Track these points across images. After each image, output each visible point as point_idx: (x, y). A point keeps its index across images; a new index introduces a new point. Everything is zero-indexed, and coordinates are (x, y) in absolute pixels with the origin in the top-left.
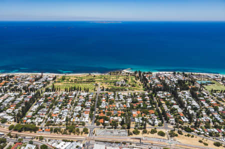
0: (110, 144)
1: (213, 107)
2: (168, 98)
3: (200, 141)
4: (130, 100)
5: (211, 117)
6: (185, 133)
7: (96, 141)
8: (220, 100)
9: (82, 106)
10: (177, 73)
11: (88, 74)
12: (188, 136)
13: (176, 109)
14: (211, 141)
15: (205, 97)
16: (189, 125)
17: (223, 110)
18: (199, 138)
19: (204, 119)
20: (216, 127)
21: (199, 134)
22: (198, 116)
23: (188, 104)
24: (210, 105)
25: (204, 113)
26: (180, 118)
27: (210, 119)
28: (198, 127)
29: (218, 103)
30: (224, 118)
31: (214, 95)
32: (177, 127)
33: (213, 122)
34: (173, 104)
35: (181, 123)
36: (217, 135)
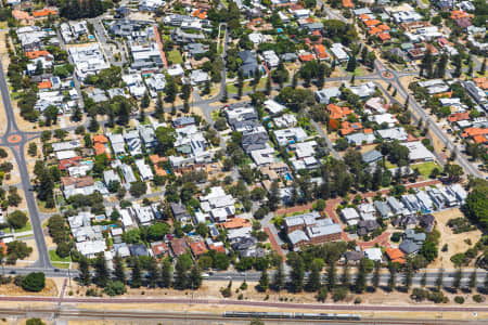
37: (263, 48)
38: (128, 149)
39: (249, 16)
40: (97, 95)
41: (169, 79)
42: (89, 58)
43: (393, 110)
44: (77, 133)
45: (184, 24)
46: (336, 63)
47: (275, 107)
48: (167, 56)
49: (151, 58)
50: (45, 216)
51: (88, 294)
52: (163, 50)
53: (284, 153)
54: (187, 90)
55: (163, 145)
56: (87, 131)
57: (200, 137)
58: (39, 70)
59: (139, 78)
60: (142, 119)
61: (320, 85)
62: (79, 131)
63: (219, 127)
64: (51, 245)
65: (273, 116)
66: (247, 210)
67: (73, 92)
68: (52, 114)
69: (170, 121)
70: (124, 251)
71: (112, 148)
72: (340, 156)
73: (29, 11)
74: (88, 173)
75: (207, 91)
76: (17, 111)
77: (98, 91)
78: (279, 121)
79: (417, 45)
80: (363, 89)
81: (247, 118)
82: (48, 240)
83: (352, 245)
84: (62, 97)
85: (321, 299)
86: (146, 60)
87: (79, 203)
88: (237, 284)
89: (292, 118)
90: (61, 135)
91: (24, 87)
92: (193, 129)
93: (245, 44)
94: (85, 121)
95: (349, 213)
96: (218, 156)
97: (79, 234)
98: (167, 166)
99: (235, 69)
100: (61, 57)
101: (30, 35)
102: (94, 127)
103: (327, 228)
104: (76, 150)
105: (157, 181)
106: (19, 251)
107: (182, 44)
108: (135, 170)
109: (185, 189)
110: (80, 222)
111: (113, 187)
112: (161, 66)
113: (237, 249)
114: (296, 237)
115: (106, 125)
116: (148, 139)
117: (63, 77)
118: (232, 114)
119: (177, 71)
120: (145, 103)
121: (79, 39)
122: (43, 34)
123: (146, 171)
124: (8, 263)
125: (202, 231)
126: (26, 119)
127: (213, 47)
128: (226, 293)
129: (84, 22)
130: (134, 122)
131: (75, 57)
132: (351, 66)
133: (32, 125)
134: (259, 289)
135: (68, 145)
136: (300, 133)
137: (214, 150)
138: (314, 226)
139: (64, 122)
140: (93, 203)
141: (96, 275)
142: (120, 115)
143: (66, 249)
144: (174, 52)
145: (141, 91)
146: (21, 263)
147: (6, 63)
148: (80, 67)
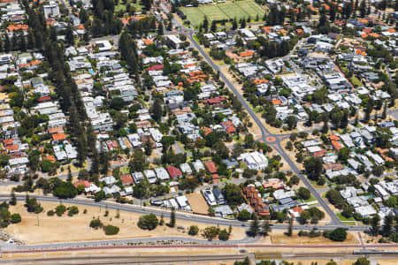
1: (184, 86)
2: (26, 77)
3: (95, 224)
5: (163, 129)
6: (49, 203)
8: (217, 58)
12: (60, 211)
13: (45, 119)
14: (128, 221)
15: (171, 52)
16: (75, 171)
17: (213, 95)
18: (96, 212)
19: (134, 140)
20: (168, 160)
21: (99, 197)
22: (117, 131)
23: (97, 90)
24: (175, 83)
25: (144, 116)
26: (49, 150)
27: (157, 135)
28: (105, 172)
29: (206, 69)
30: (207, 122)
31: (205, 42)
32: (28, 187)
33: (166, 143)
34: (37, 99)
35: (49, 168)
36: (161, 191)
38: (357, 144)
40: (317, 108)
41: (362, 97)
42: (299, 84)
44: (314, 134)
45: (355, 60)
48: (350, 81)
49: (341, 83)
50: (323, 191)
51: (380, 242)
52: (346, 77)
55: (380, 141)
56: (320, 133)
58: (268, 93)
59: (340, 96)
60: (356, 124)
62: (315, 133)
64: (337, 211)
67: (298, 107)
68: (291, 123)
69: (376, 125)
71: (344, 144)
73: (236, 52)
74: (337, 161)
75: (392, 104)
76: (263, 121)
77: (315, 105)
82: (331, 207)
84: (292, 111)
86: (339, 84)
87: (340, 181)
90: (303, 135)
91: (261, 104)
94: (315, 126)
97: (354, 201)
98: (391, 154)
100: (278, 83)
102: (325, 130)
104: (319, 145)
105: (388, 165)
106: (315, 215)
107: (358, 73)
108: (370, 159)
110: (348, 192)
111: (361, 170)
112: (350, 88)
115: (332, 129)
116: (370, 137)
117: (286, 97)
119: (364, 91)
120: (354, 112)
121: (282, 71)
122: (255, 68)
123: (378, 159)
124: (312, 223)
126: (272, 125)
127: (380, 74)
129: (281, 60)
130: (350, 126)
131: (288, 83)
133: (278, 130)
135: (313, 143)
139: (300, 128)
140: (349, 180)
141: (381, 229)
142: (340, 120)
143: (349, 212)
144: (354, 78)
145: (346, 105)
146: (322, 222)
147: (239, 88)
148: (295, 90)
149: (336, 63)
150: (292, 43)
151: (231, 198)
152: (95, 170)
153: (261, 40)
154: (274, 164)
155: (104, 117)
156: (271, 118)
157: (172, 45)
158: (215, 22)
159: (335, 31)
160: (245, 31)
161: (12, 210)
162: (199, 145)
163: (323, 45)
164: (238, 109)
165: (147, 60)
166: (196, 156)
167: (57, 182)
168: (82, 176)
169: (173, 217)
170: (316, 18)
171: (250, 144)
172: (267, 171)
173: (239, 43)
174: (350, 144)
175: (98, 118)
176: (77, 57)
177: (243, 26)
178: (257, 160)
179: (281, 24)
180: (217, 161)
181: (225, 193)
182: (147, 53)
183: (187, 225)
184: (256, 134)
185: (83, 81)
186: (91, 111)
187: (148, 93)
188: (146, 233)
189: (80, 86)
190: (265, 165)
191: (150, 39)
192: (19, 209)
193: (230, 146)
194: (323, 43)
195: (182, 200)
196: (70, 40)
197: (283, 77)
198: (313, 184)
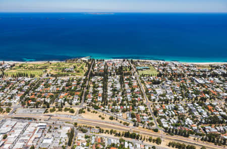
0: (22, 120)
1: (132, 88)
2: (98, 82)
3: (100, 116)
4: (64, 84)
5: (123, 97)
6: (92, 109)
7: (12, 118)
8: (142, 83)
9: (18, 90)
10: (126, 60)
11: (47, 62)
12: (94, 112)
13: (98, 91)
14: (107, 117)
15: (132, 80)
16: (101, 103)
17: (138, 91)
18: (101, 114)
19: (116, 99)
20: (122, 105)
21: (103, 110)
22: (113, 96)
23: (112, 87)
24: (130, 87)
25: (120, 94)
26: (97, 98)
27: (121, 98)
28: (107, 105)
29: (138, 85)
30: (134, 97)
31: (141, 79)
32: (89, 106)
33: (123, 100)
34: (98, 87)
35: (95, 102)
36: (117, 111)
37: (192, 93)
38: (169, 108)
39: (187, 87)
40: (162, 98)
41: (174, 97)
42: (159, 91)
43: (222, 108)
45: (176, 88)
46: (208, 98)
47: (197, 105)
49: (170, 93)
50: (156, 118)
51: (167, 134)
52: (172, 91)
53: (200, 114)
54: (178, 100)
55: (176, 109)
57: (183, 108)
58: (151, 92)
59: (169, 96)
60: (171, 103)
61: (205, 102)
62: (159, 104)
63: (186, 107)
64: (158, 124)
65: (197, 106)
66: (195, 123)
67: (157, 97)
68: (154, 100)
69: (176, 104)
70: (172, 127)
72: (212, 116)
73: (147, 82)
74: (162, 112)
75: (182, 100)
76: (148, 99)
78: (198, 107)
79: (223, 96)
80: (214, 103)
81: (191, 106)
82: (157, 123)
83: (220, 135)
84: (155, 98)
85: (216, 145)
87: (162, 117)
88: (196, 138)
89: (201, 107)
90: (156, 104)
91: (148, 95)
92: (181, 107)
93: (188, 92)
94: (160, 102)
95: (218, 128)
96: (187, 112)
97: (163, 123)
98: (178, 113)
99: (187, 97)
100: (154, 90)
101: (148, 86)
102: (162, 103)
103: (213, 130)
104: (159, 107)
105: (176, 115)
106: (152, 124)
107: (176, 91)
108: (172, 113)
109: (182, 118)
110: (162, 120)
111: (168, 115)
112: (173, 94)
113: (195, 131)
114: (207, 131)
115: (164, 104)
116: (173, 107)
117: (155, 94)
118: (188, 105)
119: (176, 96)
120: (171, 100)
121: (156, 88)
122: (150, 86)
123: (174, 113)
124: (150, 126)
125: (187, 126)
127: (182, 92)
128: (194, 139)
129: (157, 85)
130: (169, 104)
131: (157, 91)
132: (211, 99)
133: (150, 102)
134: (202, 140)
136: (203, 110)
137: (186, 111)
138: (211, 129)
139: (156, 102)
140: (164, 117)
141: (168, 131)
142: (167, 102)
143: (161, 125)
144: (174, 92)
145: (170, 98)
146: (153, 126)
147: (145, 90)
148: (158, 93)
149: (171, 88)
150: (162, 82)
151: (133, 116)
152: (104, 104)
153: (154, 80)
154: (146, 110)
155: (112, 92)
156: (150, 99)
157: (133, 79)
158: (144, 75)
159: (174, 80)
160: (152, 78)
161: (84, 110)
162: (130, 102)
163: (169, 83)
164: (142, 95)
165: (125, 81)
166: (128, 105)
167: (95, 106)
168: (102, 105)
169: (117, 118)
170: (170, 76)
171: (142, 104)
172: (144, 111)
173: (149, 80)
174: (167, 108)
175: (110, 93)
176: (110, 79)
177: (151, 76)
178: (142, 108)
179: (161, 77)
180: (133, 107)
181: (131, 115)
182: (126, 80)
183: (120, 120)
184: (145, 102)
185: (110, 84)
186: (108, 91)
187: (123, 89)
188: (111, 121)
189: (108, 85)
190: (144, 110)
191: (128, 77)
192: (86, 110)
193: (137, 104)
194: (169, 82)
195: (121, 114)
196: (111, 75)
197: (156, 90)
198: (155, 116)
